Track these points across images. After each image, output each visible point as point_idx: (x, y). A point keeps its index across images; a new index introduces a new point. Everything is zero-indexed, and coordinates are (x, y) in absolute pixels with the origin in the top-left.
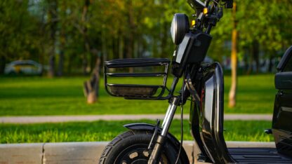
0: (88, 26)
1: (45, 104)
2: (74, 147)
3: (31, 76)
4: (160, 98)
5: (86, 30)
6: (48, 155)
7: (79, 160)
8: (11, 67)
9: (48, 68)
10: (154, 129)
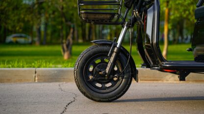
0: (65, 6)
2: (57, 70)
3: (24, 44)
5: (63, 8)
7: (60, 79)
8: (10, 38)
9: (36, 39)
10: (112, 44)
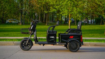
1: (17, 34)
4: (29, 34)
6: (14, 44)
10: (28, 38)
